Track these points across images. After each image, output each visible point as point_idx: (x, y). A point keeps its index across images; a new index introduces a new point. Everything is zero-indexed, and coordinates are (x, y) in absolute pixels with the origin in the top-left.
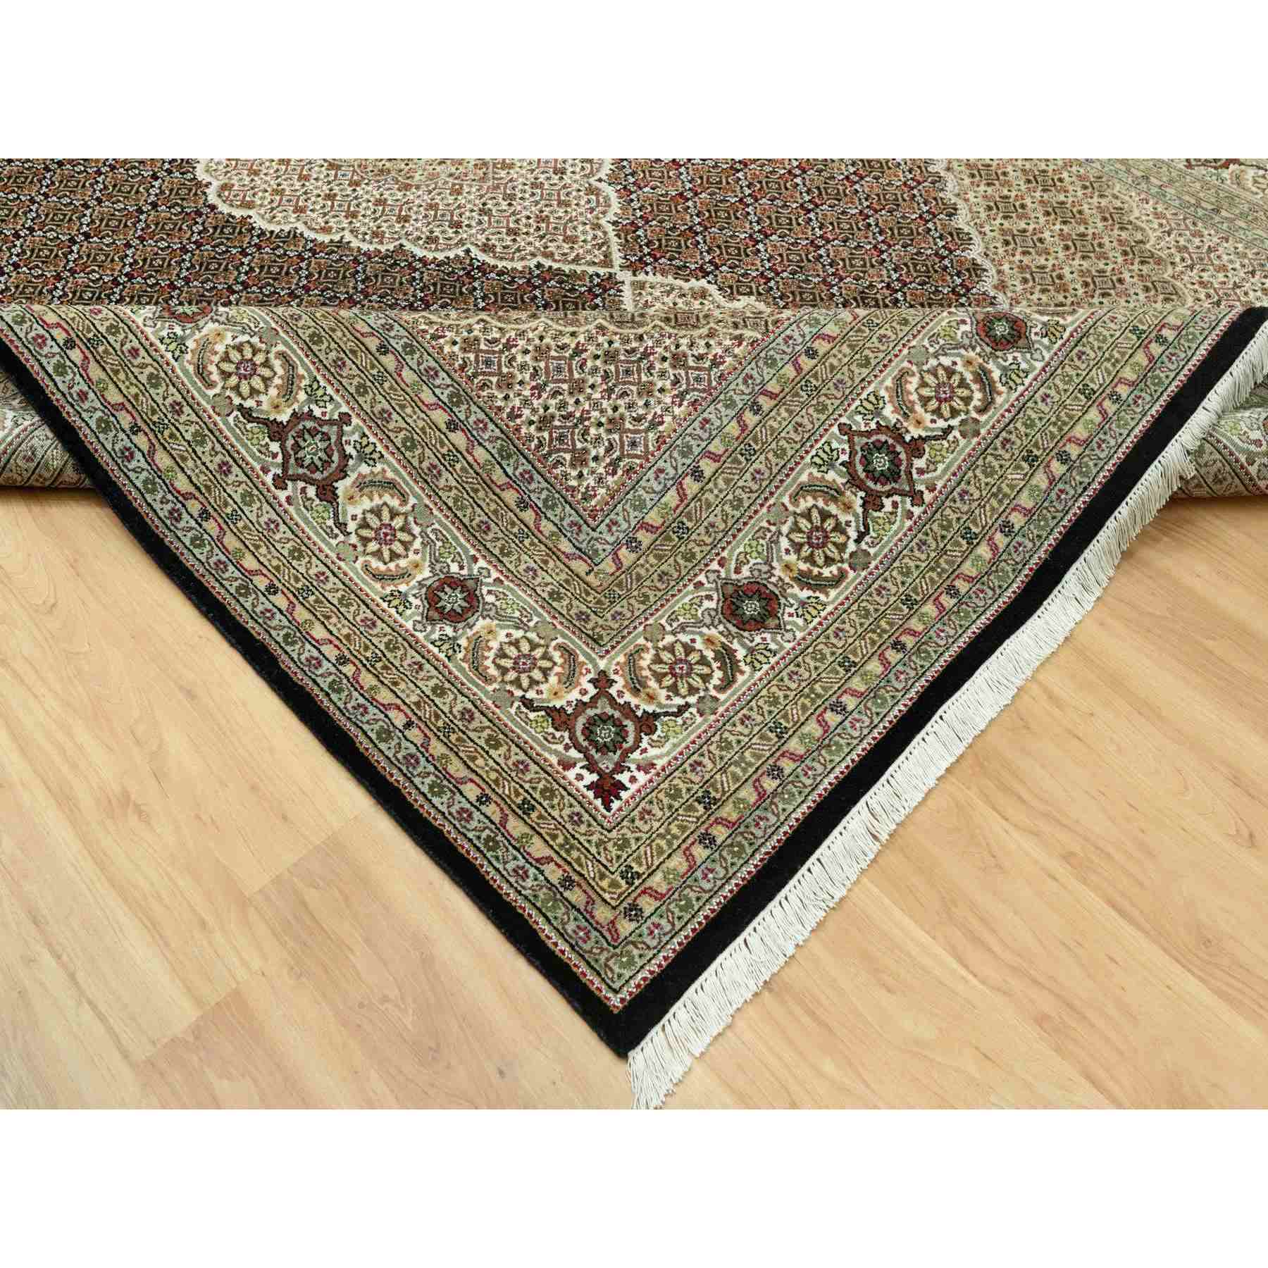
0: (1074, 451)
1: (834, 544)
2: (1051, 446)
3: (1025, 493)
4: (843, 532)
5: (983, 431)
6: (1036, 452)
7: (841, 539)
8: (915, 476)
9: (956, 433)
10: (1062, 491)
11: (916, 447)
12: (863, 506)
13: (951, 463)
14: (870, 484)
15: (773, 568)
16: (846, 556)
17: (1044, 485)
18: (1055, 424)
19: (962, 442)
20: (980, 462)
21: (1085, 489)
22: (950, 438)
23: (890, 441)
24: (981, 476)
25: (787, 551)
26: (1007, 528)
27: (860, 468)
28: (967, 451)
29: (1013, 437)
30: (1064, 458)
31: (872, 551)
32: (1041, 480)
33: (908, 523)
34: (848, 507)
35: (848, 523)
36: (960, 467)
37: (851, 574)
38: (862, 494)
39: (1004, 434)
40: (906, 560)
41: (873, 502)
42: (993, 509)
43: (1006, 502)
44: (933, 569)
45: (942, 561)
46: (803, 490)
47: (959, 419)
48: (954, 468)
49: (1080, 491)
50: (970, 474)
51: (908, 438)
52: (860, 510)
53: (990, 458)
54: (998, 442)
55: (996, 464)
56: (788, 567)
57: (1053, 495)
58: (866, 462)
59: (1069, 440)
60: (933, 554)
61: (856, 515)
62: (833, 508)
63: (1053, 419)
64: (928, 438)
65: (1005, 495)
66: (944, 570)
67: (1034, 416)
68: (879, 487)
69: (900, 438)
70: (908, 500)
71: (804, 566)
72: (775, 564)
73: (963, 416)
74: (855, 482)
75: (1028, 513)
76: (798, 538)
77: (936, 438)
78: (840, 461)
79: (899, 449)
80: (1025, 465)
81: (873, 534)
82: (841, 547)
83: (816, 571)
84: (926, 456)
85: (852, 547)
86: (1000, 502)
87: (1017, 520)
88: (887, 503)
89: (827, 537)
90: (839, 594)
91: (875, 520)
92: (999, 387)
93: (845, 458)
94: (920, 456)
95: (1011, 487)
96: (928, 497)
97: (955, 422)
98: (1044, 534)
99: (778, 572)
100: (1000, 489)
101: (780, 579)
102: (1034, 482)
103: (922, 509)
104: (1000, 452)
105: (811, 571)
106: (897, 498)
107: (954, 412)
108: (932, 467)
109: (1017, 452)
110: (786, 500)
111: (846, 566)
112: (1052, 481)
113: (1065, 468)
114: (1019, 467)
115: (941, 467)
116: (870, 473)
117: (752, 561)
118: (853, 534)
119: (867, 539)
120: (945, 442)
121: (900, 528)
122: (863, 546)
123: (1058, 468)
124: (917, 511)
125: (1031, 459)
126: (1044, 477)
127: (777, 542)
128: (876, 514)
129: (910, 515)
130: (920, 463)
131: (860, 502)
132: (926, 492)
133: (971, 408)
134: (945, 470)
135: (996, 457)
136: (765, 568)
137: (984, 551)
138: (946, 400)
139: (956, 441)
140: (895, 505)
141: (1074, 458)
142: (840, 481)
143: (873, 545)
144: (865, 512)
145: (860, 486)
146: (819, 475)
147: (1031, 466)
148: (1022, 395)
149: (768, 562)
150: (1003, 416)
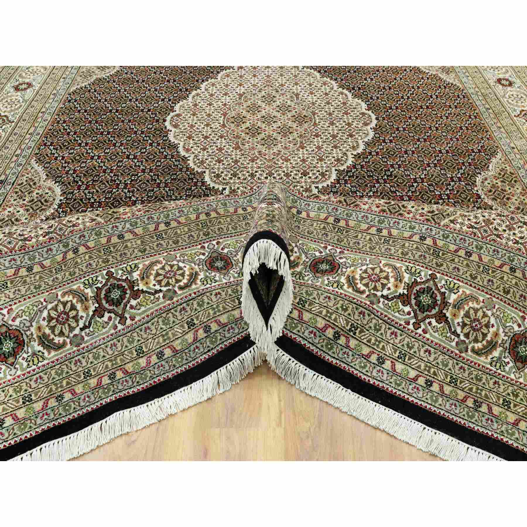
0: (214, 327)
1: (69, 325)
2: (205, 320)
3: (179, 341)
4: (77, 321)
5: (175, 299)
6: (195, 321)
7: (74, 325)
8: (128, 308)
9: (161, 295)
10: (197, 347)
11: (136, 294)
12: (94, 311)
13: (150, 309)
14: (104, 302)
15: (32, 326)
16: (71, 335)
17: (190, 340)
18: (214, 309)
19: (162, 300)
20: (164, 315)
21: (209, 351)
22: (157, 296)
23: (127, 287)
24: (161, 323)
25: (44, 319)
26: (160, 355)
27: (103, 292)
28: (161, 306)
29: (188, 309)
30: (207, 329)
31: (86, 338)
32: (190, 337)
33: (113, 331)
34: (86, 309)
35: (82, 317)
36: (152, 313)
37: (68, 346)
38: (97, 305)
39: (185, 305)
40: (101, 350)
41: (99, 312)
42: (158, 343)
43: (167, 341)
44: (111, 361)
45: (118, 359)
46: (71, 292)
47: (168, 288)
48: (149, 313)
49: (206, 351)
50: (156, 319)
51: (136, 288)
52: (91, 313)
53: (170, 315)
54: (179, 308)
55: (172, 319)
56: (39, 328)
57: (192, 348)
58: (109, 291)
59: (216, 321)
60: (116, 353)
61: (88, 315)
62: (79, 306)
63: (215, 306)
64: (146, 292)
65: (169, 338)
66: (116, 364)
67: (206, 300)
68: (107, 306)
69: (132, 287)
70: (118, 319)
71: (47, 331)
72: (34, 324)
73: (170, 287)
74: (97, 298)
75: (175, 351)
76: (53, 314)
77: (149, 293)
78: (96, 286)
79: (128, 292)
80: (186, 326)
81: (91, 329)
82: (72, 329)
83: (52, 336)
84: (139, 300)
85: (77, 331)
86: (165, 340)
87: (168, 352)
88: (107, 315)
89: (67, 320)
90: (55, 355)
91: (96, 322)
92: (198, 282)
93: (100, 285)
94: (135, 299)
95: (174, 335)
96: (129, 322)
97: (164, 289)
98: (178, 366)
99: (33, 329)
100: (167, 334)
101: (32, 334)
102: (186, 337)
103: (123, 327)
104: (177, 314)
105: (49, 335)
106: (113, 315)
107: (168, 284)
108: (138, 307)
109: (186, 317)
110: (60, 294)
111: (68, 341)
112: (195, 340)
113: (206, 335)
114: (182, 326)
115: (143, 309)
116: (107, 297)
117: (24, 317)
118: (81, 325)
119: (87, 330)
120: (152, 297)
121: (106, 332)
122: (83, 334)
123: (201, 334)
124: (120, 327)
125: (191, 324)
126: (192, 336)
127: (41, 312)
128: (98, 319)
129: (115, 327)
130: (133, 302)
131: (94, 309)
132: (128, 320)
133: (177, 285)
134: (144, 312)
135: (174, 316)
136: (28, 324)
137: (143, 362)
138: (168, 278)
139: (158, 299)
140: (110, 318)
141: (212, 331)
142: (91, 294)
143: (88, 335)
144: (93, 315)
145: (99, 302)
146: (82, 288)
147: (189, 328)
148: (207, 289)
149: (31, 321)
150: (190, 295)
